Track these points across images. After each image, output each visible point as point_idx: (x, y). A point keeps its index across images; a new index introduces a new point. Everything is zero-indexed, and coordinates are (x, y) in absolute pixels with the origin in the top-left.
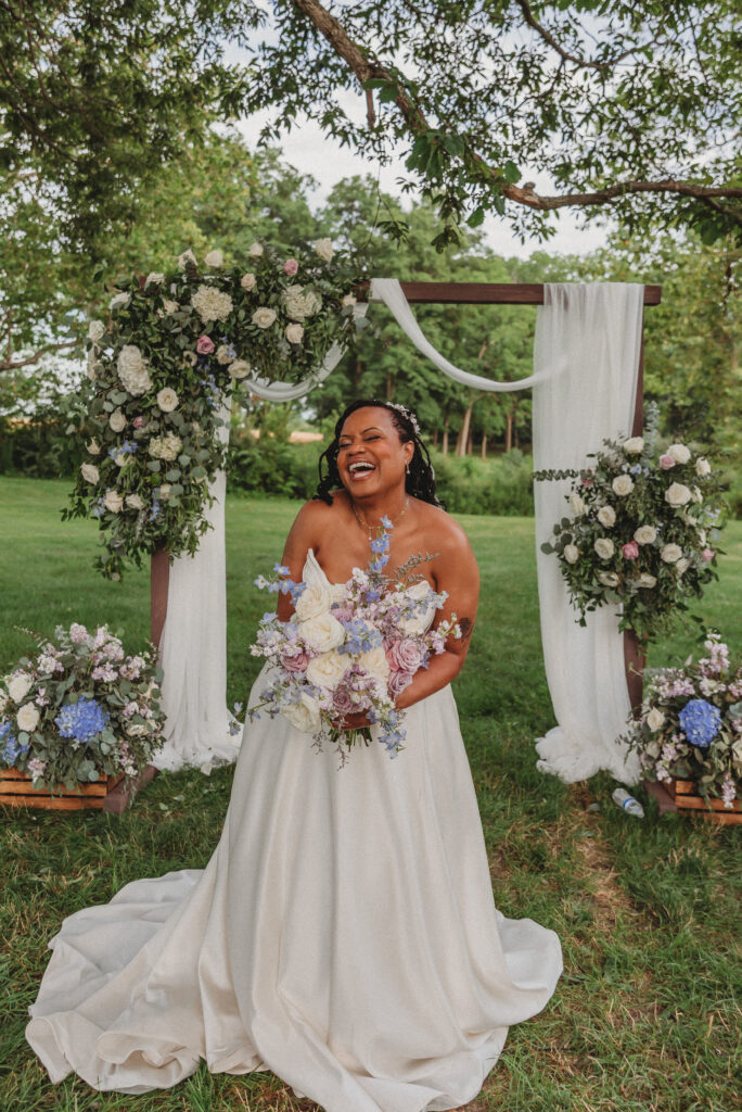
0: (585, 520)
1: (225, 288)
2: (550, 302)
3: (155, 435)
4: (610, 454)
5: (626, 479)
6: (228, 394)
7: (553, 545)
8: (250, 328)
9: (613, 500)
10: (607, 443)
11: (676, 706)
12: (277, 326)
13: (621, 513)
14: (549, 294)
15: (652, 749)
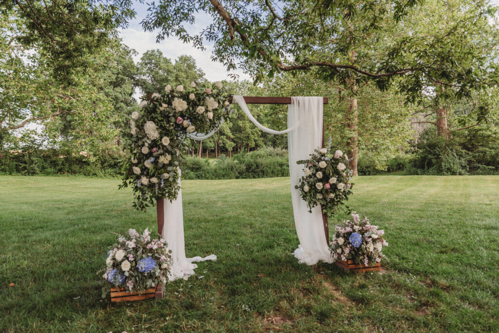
0: (310, 177)
1: (184, 99)
2: (294, 103)
3: (161, 154)
4: (316, 154)
5: (324, 162)
7: (298, 186)
8: (195, 113)
9: (321, 169)
10: (315, 150)
11: (347, 236)
12: (205, 113)
13: (324, 173)
14: (293, 100)
15: (339, 251)
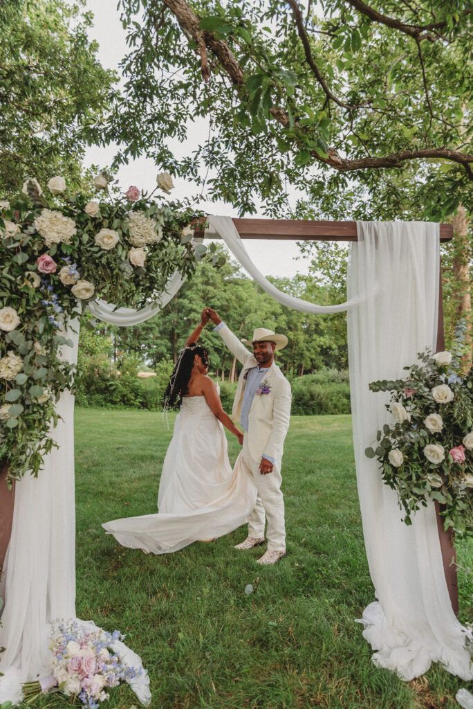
0: (407, 426)
1: (68, 213)
2: (363, 238)
4: (421, 364)
5: (445, 388)
6: (73, 316)
7: (375, 449)
8: (94, 249)
9: (437, 407)
10: (421, 356)
12: (120, 248)
13: (448, 419)
14: (362, 229)
